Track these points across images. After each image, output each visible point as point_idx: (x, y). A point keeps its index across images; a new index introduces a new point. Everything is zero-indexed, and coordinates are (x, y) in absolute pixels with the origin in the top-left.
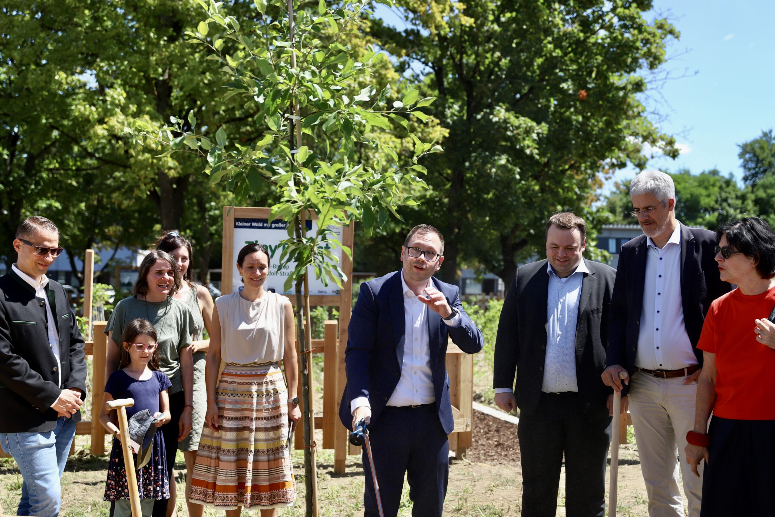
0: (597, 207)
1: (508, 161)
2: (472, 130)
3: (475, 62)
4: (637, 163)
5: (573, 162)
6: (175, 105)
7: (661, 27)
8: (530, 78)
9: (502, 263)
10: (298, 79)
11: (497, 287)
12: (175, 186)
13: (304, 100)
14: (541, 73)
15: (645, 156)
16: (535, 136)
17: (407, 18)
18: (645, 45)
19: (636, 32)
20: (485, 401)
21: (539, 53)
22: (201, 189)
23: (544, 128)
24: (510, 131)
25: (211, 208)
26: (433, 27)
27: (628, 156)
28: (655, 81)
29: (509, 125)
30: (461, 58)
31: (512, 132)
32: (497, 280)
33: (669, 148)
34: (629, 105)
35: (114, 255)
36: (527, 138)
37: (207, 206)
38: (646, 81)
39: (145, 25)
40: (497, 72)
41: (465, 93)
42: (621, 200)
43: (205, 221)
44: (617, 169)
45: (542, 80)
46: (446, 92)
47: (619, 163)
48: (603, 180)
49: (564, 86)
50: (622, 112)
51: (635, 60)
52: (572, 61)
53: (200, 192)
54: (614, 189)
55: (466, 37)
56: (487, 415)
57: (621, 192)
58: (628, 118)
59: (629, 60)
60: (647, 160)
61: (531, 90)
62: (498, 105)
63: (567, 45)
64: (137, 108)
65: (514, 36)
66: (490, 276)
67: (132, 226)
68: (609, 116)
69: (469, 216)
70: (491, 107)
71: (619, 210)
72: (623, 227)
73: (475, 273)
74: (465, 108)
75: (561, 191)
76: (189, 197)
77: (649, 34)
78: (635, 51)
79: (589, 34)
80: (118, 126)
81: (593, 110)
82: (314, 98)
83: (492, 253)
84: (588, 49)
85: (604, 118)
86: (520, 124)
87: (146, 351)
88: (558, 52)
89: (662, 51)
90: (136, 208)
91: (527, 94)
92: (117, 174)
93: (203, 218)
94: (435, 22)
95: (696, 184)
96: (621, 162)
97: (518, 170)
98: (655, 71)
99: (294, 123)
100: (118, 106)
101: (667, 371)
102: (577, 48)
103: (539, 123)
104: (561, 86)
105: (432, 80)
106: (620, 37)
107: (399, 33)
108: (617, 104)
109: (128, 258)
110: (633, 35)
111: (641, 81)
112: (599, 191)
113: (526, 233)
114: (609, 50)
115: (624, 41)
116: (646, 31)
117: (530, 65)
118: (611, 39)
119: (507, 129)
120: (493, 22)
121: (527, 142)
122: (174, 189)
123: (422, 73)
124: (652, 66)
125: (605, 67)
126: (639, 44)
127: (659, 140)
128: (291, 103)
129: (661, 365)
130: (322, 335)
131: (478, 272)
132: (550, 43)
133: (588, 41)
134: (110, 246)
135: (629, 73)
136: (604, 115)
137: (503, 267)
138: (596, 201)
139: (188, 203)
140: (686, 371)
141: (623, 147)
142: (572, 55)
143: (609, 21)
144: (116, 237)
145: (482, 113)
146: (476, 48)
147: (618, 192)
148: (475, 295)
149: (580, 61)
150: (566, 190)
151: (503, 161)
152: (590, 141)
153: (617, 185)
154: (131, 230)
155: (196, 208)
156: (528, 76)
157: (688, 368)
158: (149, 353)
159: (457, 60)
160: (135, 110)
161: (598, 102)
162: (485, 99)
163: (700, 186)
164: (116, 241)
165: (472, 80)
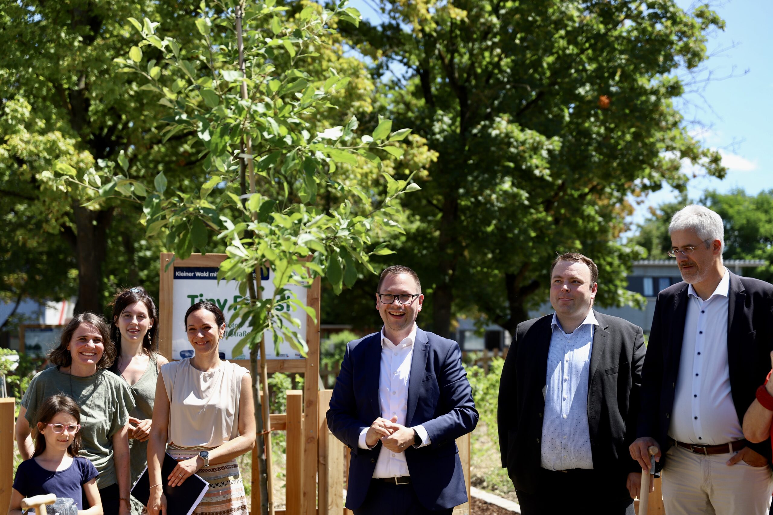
0: (628, 238)
1: (513, 184)
2: (467, 148)
3: (469, 62)
4: (674, 184)
5: (595, 183)
6: (94, 121)
7: (701, 15)
8: (538, 82)
9: (508, 312)
10: (250, 113)
11: (504, 341)
12: (95, 223)
13: (257, 136)
14: (552, 75)
15: (685, 175)
16: (544, 153)
17: (383, 10)
18: (680, 39)
19: (669, 23)
20: (488, 486)
21: (549, 51)
22: (128, 225)
23: (555, 144)
24: (514, 147)
25: (141, 248)
26: (416, 20)
27: (663, 176)
28: (695, 82)
29: (512, 140)
30: (452, 58)
31: (517, 148)
32: (504, 333)
33: (713, 166)
34: (662, 114)
35: (16, 308)
36: (535, 157)
37: (136, 245)
38: (683, 83)
39: (55, 22)
40: (497, 74)
41: (457, 100)
42: (658, 228)
43: (133, 264)
44: (650, 192)
45: (553, 83)
46: (434, 99)
47: (653, 184)
48: (634, 205)
49: (581, 91)
50: (653, 123)
51: (669, 57)
52: (591, 60)
53: (127, 228)
54: (649, 216)
55: (458, 32)
56: (491, 504)
57: (657, 219)
58: (661, 129)
59: (661, 59)
60: (688, 179)
61: (540, 95)
62: (498, 116)
63: (584, 40)
64: (46, 124)
65: (517, 29)
66: (495, 327)
67: (39, 272)
68: (637, 127)
69: (466, 253)
70: (490, 118)
71: (655, 241)
72: (661, 263)
73: (475, 324)
74: (459, 119)
75: (580, 222)
76: (113, 234)
77: (686, 25)
78: (669, 46)
79: (610, 26)
80: (21, 146)
81: (617, 121)
82: (269, 134)
83: (494, 299)
84: (609, 45)
85: (633, 130)
86: (526, 140)
87: (66, 433)
88: (571, 50)
89: (702, 46)
90: (45, 249)
91: (535, 101)
92: (21, 207)
93: (131, 260)
94: (418, 15)
95: (752, 207)
96: (655, 182)
97: (527, 195)
98: (695, 69)
99: (246, 162)
100: (21, 121)
101: (708, 446)
102: (596, 43)
103: (549, 137)
104: (577, 92)
105: (417, 86)
106: (649, 29)
107: (375, 28)
108: (647, 113)
109: (33, 312)
110: (666, 27)
111: (677, 83)
112: (628, 219)
113: (537, 273)
114: (636, 45)
115: (655, 34)
116: (681, 22)
117: (537, 64)
118: (639, 33)
119: (509, 144)
120: (490, 14)
121: (535, 161)
122: (94, 226)
123: (404, 77)
124: (690, 65)
125: (632, 67)
126: (674, 38)
127: (701, 156)
128: (242, 139)
129: (700, 438)
130: (282, 408)
131: (478, 323)
132: (562, 37)
133: (610, 34)
134: (10, 298)
135: (662, 73)
136: (632, 126)
137: (509, 317)
138: (626, 231)
139: (113, 242)
140: (730, 446)
141: (656, 164)
142: (590, 51)
143: (636, 9)
144: (18, 286)
145: (479, 127)
146: (470, 45)
147: (654, 218)
148: (475, 351)
149: (600, 59)
150: (586, 220)
151: (507, 185)
152: (615, 158)
153: (652, 211)
154: (38, 277)
155: (122, 249)
156: (535, 78)
157: (733, 443)
158: (70, 436)
159: (447, 61)
160: (43, 126)
161: (623, 110)
162: (483, 109)
163: (758, 209)
164: (18, 291)
165: (467, 84)
